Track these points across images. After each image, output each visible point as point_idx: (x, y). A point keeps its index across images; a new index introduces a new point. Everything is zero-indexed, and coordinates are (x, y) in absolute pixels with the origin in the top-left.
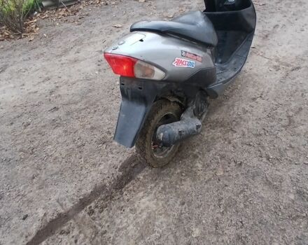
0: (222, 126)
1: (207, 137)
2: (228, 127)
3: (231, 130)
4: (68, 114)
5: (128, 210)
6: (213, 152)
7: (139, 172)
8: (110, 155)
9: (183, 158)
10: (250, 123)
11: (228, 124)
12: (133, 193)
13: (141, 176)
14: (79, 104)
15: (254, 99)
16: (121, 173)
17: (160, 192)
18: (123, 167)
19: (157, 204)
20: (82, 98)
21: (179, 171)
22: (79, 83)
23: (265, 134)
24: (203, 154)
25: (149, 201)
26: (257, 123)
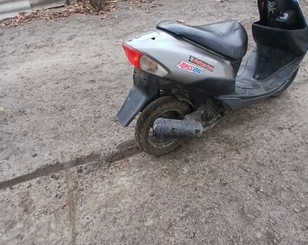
0: (229, 143)
1: (208, 148)
2: (234, 145)
3: (237, 150)
4: (100, 88)
5: (107, 181)
6: (206, 163)
7: (130, 155)
8: (116, 133)
9: (175, 158)
10: (260, 150)
11: (237, 144)
12: (118, 169)
13: (131, 159)
14: (113, 83)
16: (117, 150)
17: (139, 178)
18: (121, 146)
19: (131, 186)
20: (117, 79)
21: (165, 167)
22: (121, 65)
23: (269, 166)
24: (196, 162)
25: (127, 181)
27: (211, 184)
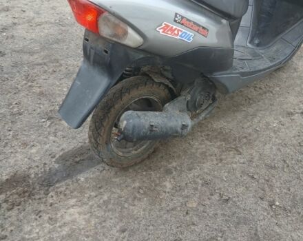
0: (224, 140)
1: (197, 149)
2: (233, 144)
3: (236, 149)
4: (15, 65)
5: (46, 217)
6: (196, 172)
7: (80, 172)
8: (52, 138)
9: (150, 168)
10: (268, 146)
11: (235, 140)
12: (62, 196)
13: (82, 178)
14: (36, 56)
15: (290, 114)
16: (56, 166)
17: (99, 206)
18: (63, 159)
19: (88, 221)
20: (43, 49)
21: (137, 184)
22: (47, 26)
23: (283, 168)
24: (181, 172)
25: (80, 213)
26: (279, 149)
27: (207, 202)
